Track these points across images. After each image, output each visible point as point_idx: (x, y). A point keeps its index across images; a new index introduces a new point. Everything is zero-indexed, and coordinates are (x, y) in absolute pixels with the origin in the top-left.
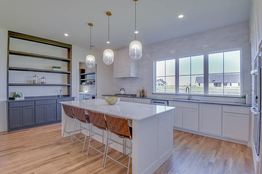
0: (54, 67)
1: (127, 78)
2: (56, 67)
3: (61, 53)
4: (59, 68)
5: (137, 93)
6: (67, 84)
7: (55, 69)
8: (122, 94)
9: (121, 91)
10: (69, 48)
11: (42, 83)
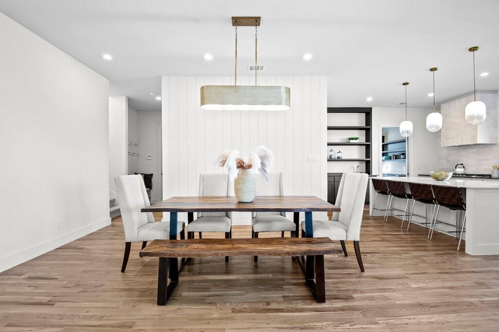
0: (350, 139)
1: (470, 145)
2: (353, 139)
3: (358, 120)
4: (356, 139)
5: (492, 172)
6: (365, 158)
7: (352, 141)
8: (460, 173)
9: (457, 169)
10: (368, 112)
11: (338, 158)
